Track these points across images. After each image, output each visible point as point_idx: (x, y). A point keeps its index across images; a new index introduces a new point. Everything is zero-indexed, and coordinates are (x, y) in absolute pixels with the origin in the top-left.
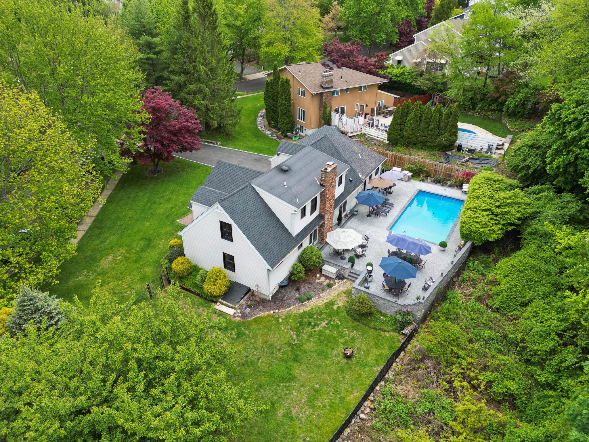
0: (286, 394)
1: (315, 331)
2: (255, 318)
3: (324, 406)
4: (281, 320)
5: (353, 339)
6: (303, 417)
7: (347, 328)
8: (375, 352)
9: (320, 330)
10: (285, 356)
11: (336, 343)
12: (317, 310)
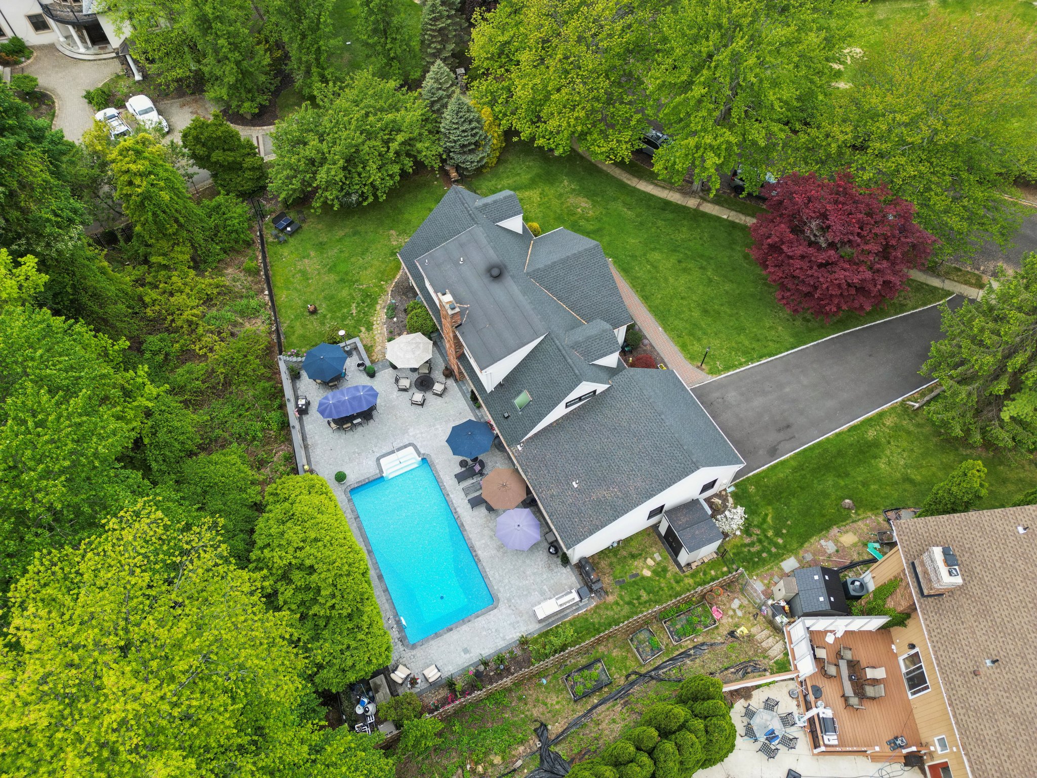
0: (322, 262)
1: (354, 302)
3: (293, 278)
4: (383, 282)
6: (299, 263)
8: (299, 332)
9: (351, 306)
10: (351, 275)
11: (330, 310)
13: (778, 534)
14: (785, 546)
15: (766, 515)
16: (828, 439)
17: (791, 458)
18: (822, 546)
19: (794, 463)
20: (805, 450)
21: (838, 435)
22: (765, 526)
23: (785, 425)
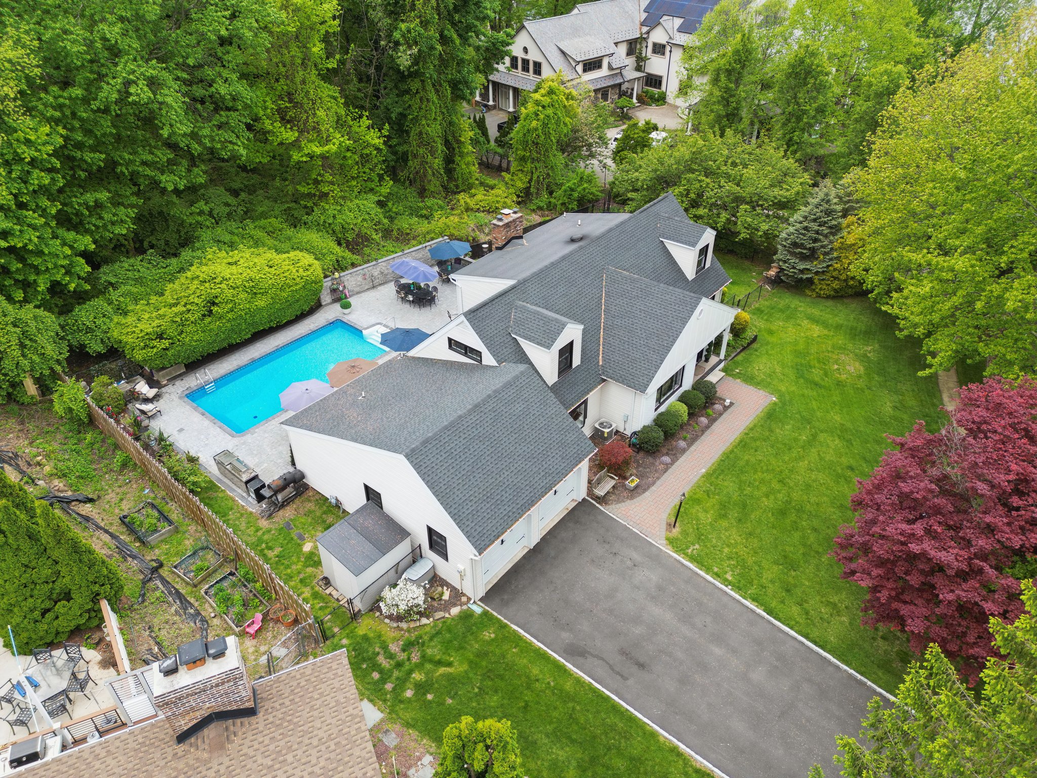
13: (422, 688)
14: (401, 702)
15: (450, 664)
16: (653, 735)
17: (578, 681)
18: (420, 759)
19: (568, 686)
20: (608, 699)
21: (674, 750)
22: (428, 666)
23: (641, 660)
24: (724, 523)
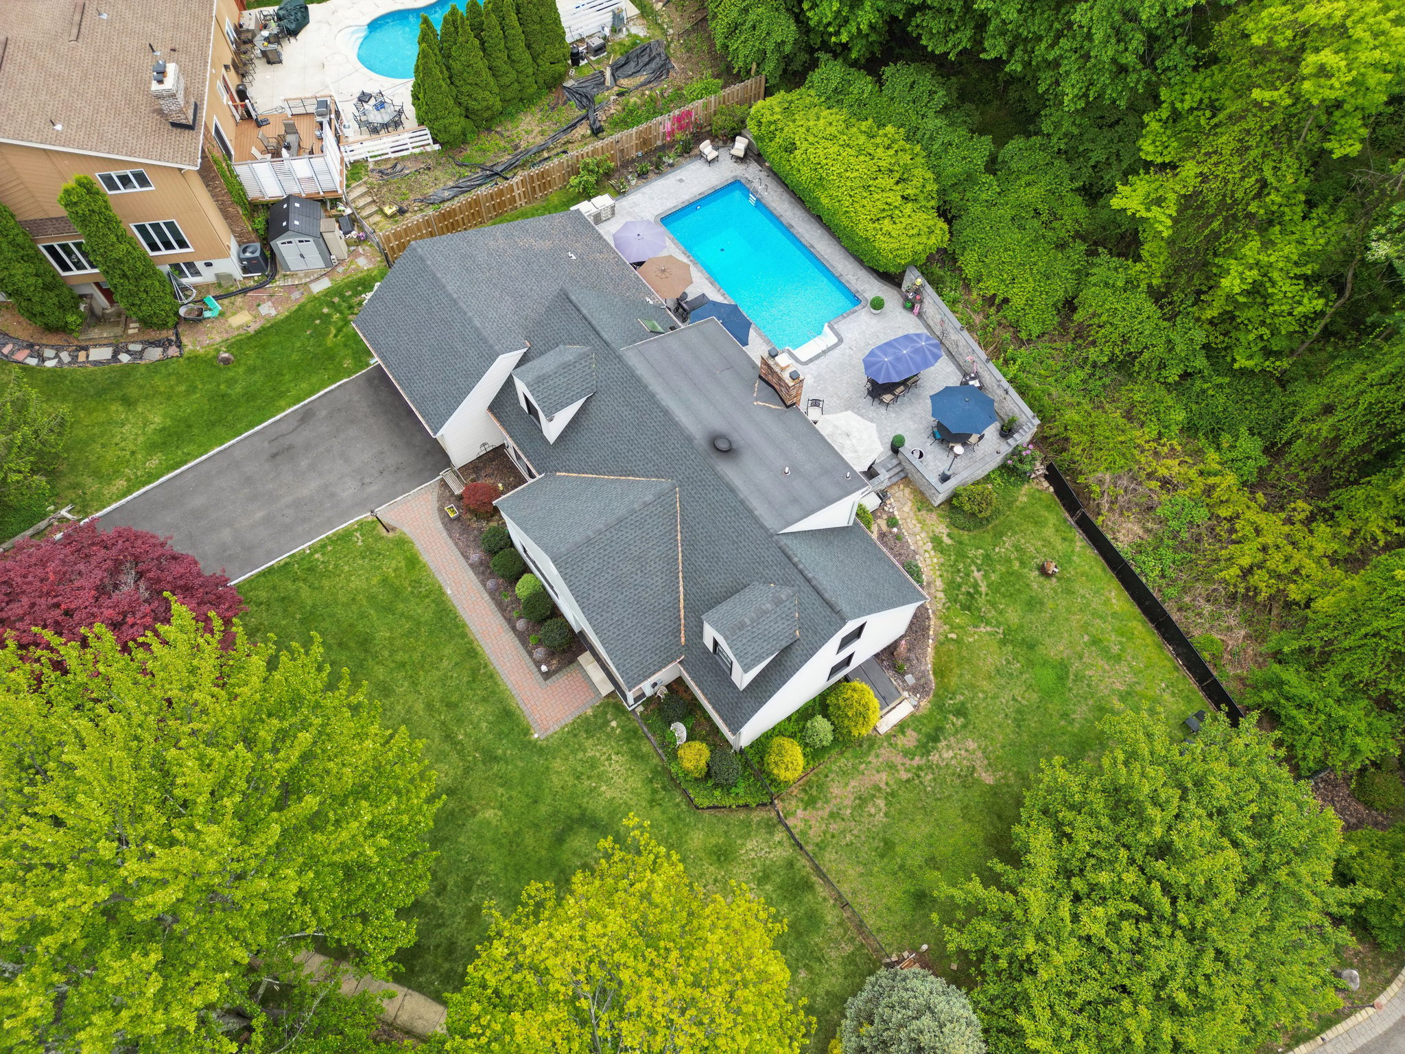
0: (1089, 686)
1: (987, 595)
2: (935, 674)
3: (1121, 643)
4: (954, 636)
5: (1018, 548)
6: (1130, 678)
7: (995, 546)
8: (1049, 532)
9: (988, 586)
10: (1020, 658)
11: (1019, 576)
12: (947, 571)
13: (326, 318)
16: (220, 444)
17: (282, 409)
18: (276, 309)
23: (279, 458)
24: (374, 581)
